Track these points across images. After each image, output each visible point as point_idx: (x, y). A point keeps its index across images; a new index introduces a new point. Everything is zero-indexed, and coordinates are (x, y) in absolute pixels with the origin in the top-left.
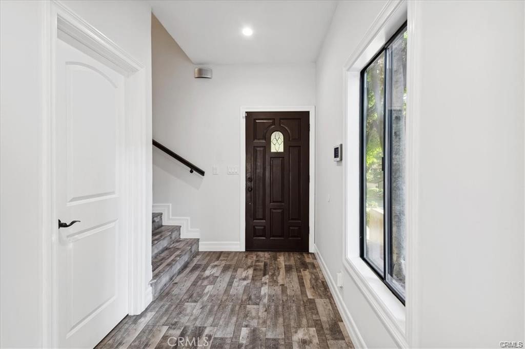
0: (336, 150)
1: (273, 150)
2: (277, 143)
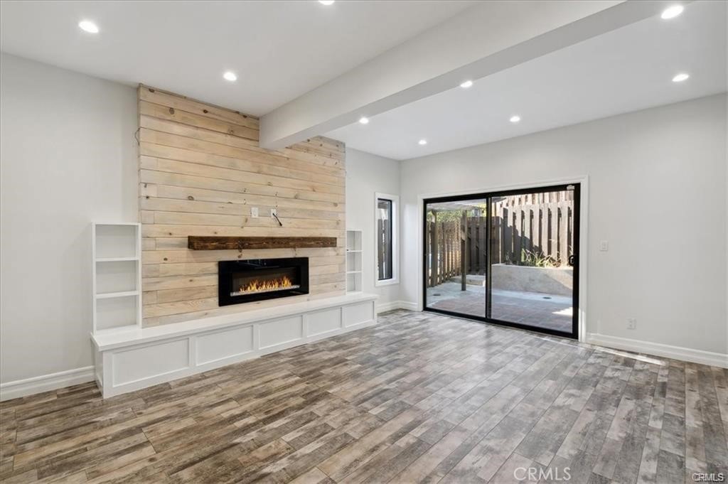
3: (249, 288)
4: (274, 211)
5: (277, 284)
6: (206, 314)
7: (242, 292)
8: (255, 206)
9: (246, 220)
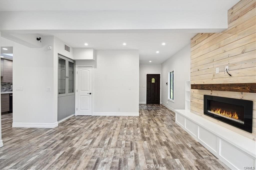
0: (166, 83)
1: (152, 82)
2: (153, 81)
3: (216, 111)
4: (227, 67)
5: (231, 115)
6: (201, 115)
7: (212, 112)
8: (217, 67)
9: (214, 75)
